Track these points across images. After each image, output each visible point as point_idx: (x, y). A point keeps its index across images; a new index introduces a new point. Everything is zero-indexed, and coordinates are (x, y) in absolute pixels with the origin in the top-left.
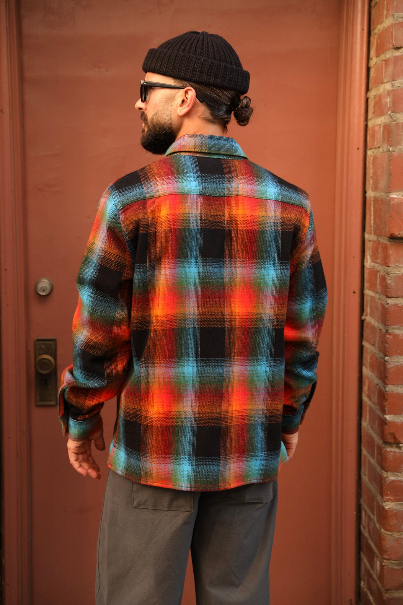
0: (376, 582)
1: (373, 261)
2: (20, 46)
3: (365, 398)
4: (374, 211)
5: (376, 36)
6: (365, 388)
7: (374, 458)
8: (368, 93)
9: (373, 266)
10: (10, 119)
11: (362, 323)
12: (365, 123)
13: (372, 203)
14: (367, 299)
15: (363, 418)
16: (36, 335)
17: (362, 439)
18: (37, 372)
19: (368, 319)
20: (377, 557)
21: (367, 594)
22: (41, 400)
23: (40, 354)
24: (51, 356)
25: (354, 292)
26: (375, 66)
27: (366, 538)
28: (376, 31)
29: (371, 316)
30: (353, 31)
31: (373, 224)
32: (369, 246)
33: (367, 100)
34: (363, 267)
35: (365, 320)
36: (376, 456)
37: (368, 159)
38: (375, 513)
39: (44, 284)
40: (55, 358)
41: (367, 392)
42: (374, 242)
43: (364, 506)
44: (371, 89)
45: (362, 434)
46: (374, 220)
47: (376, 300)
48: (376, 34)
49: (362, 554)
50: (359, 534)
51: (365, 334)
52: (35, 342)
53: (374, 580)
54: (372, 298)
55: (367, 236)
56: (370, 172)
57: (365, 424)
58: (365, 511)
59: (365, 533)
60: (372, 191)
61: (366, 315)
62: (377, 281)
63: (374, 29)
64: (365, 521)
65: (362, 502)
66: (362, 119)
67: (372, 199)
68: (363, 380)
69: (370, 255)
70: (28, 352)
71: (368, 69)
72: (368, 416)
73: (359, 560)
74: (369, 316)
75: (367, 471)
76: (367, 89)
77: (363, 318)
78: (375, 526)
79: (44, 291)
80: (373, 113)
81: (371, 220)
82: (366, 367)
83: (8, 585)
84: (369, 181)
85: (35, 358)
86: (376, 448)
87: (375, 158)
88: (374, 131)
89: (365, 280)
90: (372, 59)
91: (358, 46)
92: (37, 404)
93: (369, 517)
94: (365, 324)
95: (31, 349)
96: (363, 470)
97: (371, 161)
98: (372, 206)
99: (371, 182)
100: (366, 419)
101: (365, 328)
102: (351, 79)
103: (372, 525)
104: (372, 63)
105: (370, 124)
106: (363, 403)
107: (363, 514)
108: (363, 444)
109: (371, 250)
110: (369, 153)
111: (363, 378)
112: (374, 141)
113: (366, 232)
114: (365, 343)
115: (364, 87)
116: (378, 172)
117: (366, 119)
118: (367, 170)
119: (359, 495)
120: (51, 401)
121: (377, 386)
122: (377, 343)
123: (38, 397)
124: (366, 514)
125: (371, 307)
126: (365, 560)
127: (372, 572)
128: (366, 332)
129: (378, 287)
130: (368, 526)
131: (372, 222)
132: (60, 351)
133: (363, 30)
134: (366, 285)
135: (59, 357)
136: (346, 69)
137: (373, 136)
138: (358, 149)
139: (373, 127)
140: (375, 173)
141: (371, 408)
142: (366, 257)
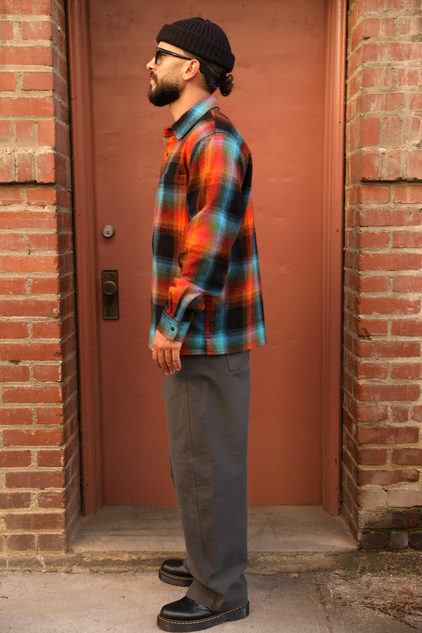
0: (353, 441)
1: (351, 204)
2: (90, 52)
3: (346, 310)
4: (351, 166)
5: (352, 35)
6: (346, 302)
7: (351, 351)
8: (347, 80)
9: (351, 208)
10: (82, 104)
11: (344, 253)
12: (345, 103)
13: (350, 161)
14: (347, 234)
15: (345, 325)
16: (102, 268)
17: (344, 340)
18: (104, 294)
19: (347, 249)
20: (354, 422)
21: (347, 453)
22: (107, 316)
23: (106, 281)
24: (114, 282)
25: (338, 231)
26: (351, 58)
27: (346, 413)
28: (352, 32)
29: (349, 246)
30: (335, 35)
31: (351, 176)
32: (348, 193)
33: (346, 86)
34: (344, 211)
35: (345, 250)
36: (353, 348)
37: (347, 129)
38: (353, 391)
39: (108, 230)
40: (117, 284)
41: (347, 304)
42: (351, 189)
43: (346, 390)
44: (349, 76)
45: (344, 337)
46: (352, 173)
47: (353, 232)
48: (352, 34)
49: (344, 425)
50: (342, 410)
51: (346, 262)
52: (102, 272)
53: (352, 440)
54: (351, 231)
55: (346, 188)
56: (348, 138)
57: (345, 329)
58: (346, 393)
59: (346, 409)
60: (350, 152)
61: (347, 247)
62: (353, 218)
63: (350, 32)
64: (346, 400)
65: (344, 388)
66: (343, 100)
67: (350, 158)
68: (344, 296)
69: (349, 201)
70: (97, 279)
71: (346, 62)
72: (348, 322)
73: (342, 430)
74: (348, 247)
75: (347, 363)
76: (346, 78)
77: (344, 249)
78: (352, 400)
79: (108, 234)
80: (350, 93)
81: (349, 174)
82: (346, 286)
83: (85, 447)
84: (348, 145)
85: (102, 283)
86: (353, 343)
87: (352, 126)
88: (351, 107)
89: (346, 221)
90: (349, 55)
91: (339, 45)
92: (104, 318)
93: (349, 396)
94: (346, 254)
95: (100, 277)
96: (344, 364)
97: (349, 130)
98: (350, 163)
99: (349, 146)
100: (346, 325)
101: (346, 257)
102: (334, 70)
103: (351, 400)
104: (349, 57)
105: (348, 103)
106: (345, 313)
107: (345, 395)
108: (344, 344)
109: (349, 197)
110: (348, 124)
111: (345, 295)
112: (351, 114)
113: (346, 185)
114: (346, 269)
115: (343, 76)
116: (354, 136)
117: (345, 100)
118: (347, 138)
119: (342, 383)
120: (114, 316)
121: (354, 296)
122: (354, 264)
123: (105, 313)
124: (346, 395)
125: (350, 239)
126: (346, 429)
127: (350, 435)
128: (347, 259)
129: (354, 222)
130: (348, 403)
131: (350, 175)
132: (121, 279)
133: (342, 33)
134: (346, 224)
135: (120, 284)
136: (330, 63)
137: (350, 111)
138: (340, 122)
139: (350, 104)
140: (352, 138)
141: (350, 314)
142: (346, 204)
